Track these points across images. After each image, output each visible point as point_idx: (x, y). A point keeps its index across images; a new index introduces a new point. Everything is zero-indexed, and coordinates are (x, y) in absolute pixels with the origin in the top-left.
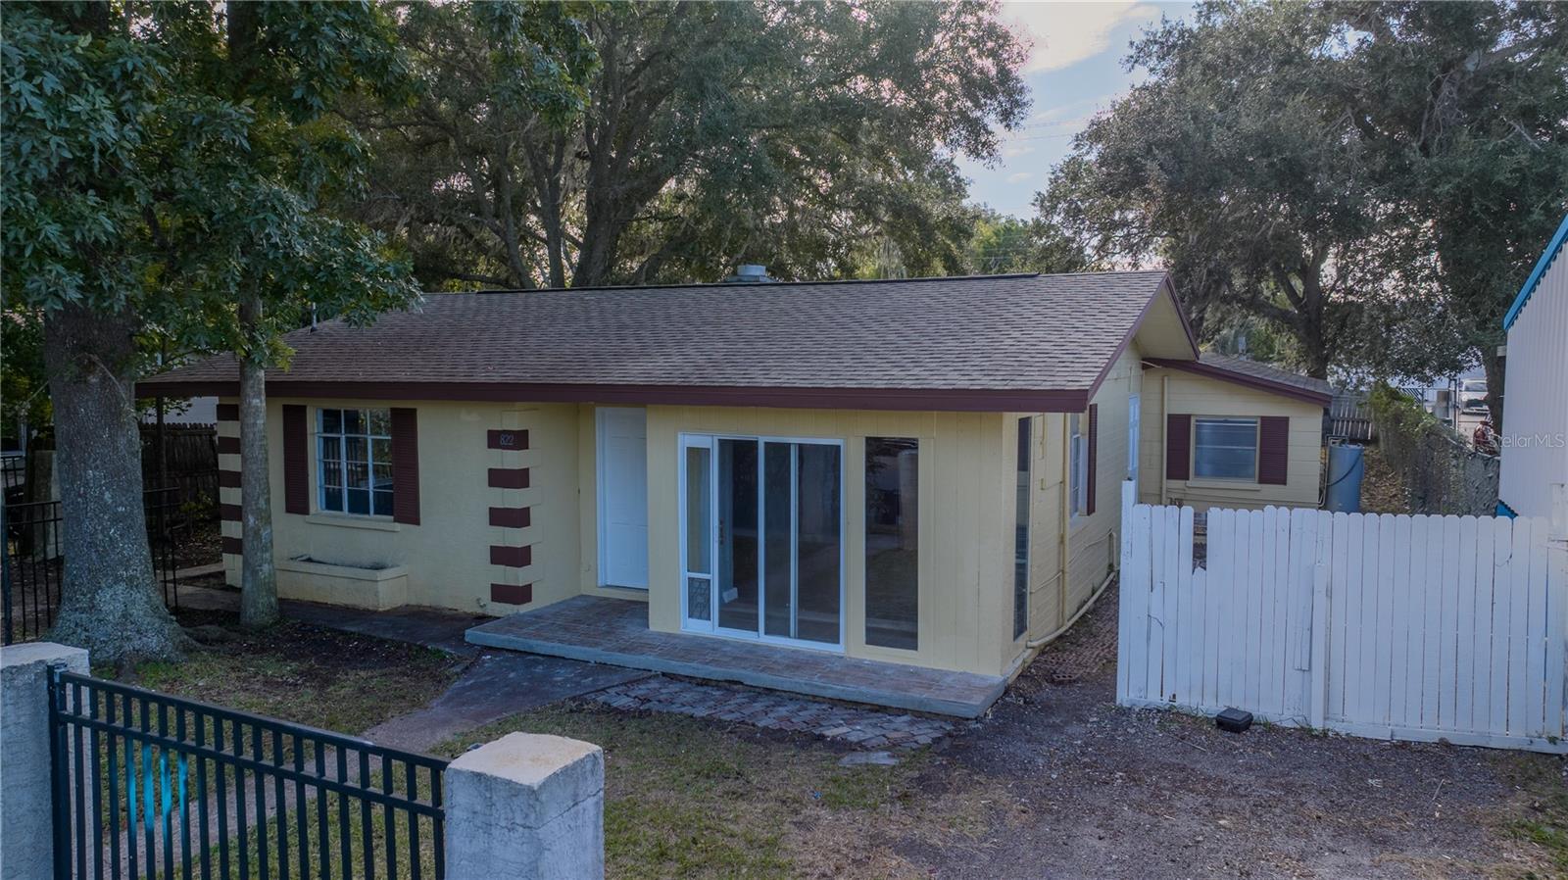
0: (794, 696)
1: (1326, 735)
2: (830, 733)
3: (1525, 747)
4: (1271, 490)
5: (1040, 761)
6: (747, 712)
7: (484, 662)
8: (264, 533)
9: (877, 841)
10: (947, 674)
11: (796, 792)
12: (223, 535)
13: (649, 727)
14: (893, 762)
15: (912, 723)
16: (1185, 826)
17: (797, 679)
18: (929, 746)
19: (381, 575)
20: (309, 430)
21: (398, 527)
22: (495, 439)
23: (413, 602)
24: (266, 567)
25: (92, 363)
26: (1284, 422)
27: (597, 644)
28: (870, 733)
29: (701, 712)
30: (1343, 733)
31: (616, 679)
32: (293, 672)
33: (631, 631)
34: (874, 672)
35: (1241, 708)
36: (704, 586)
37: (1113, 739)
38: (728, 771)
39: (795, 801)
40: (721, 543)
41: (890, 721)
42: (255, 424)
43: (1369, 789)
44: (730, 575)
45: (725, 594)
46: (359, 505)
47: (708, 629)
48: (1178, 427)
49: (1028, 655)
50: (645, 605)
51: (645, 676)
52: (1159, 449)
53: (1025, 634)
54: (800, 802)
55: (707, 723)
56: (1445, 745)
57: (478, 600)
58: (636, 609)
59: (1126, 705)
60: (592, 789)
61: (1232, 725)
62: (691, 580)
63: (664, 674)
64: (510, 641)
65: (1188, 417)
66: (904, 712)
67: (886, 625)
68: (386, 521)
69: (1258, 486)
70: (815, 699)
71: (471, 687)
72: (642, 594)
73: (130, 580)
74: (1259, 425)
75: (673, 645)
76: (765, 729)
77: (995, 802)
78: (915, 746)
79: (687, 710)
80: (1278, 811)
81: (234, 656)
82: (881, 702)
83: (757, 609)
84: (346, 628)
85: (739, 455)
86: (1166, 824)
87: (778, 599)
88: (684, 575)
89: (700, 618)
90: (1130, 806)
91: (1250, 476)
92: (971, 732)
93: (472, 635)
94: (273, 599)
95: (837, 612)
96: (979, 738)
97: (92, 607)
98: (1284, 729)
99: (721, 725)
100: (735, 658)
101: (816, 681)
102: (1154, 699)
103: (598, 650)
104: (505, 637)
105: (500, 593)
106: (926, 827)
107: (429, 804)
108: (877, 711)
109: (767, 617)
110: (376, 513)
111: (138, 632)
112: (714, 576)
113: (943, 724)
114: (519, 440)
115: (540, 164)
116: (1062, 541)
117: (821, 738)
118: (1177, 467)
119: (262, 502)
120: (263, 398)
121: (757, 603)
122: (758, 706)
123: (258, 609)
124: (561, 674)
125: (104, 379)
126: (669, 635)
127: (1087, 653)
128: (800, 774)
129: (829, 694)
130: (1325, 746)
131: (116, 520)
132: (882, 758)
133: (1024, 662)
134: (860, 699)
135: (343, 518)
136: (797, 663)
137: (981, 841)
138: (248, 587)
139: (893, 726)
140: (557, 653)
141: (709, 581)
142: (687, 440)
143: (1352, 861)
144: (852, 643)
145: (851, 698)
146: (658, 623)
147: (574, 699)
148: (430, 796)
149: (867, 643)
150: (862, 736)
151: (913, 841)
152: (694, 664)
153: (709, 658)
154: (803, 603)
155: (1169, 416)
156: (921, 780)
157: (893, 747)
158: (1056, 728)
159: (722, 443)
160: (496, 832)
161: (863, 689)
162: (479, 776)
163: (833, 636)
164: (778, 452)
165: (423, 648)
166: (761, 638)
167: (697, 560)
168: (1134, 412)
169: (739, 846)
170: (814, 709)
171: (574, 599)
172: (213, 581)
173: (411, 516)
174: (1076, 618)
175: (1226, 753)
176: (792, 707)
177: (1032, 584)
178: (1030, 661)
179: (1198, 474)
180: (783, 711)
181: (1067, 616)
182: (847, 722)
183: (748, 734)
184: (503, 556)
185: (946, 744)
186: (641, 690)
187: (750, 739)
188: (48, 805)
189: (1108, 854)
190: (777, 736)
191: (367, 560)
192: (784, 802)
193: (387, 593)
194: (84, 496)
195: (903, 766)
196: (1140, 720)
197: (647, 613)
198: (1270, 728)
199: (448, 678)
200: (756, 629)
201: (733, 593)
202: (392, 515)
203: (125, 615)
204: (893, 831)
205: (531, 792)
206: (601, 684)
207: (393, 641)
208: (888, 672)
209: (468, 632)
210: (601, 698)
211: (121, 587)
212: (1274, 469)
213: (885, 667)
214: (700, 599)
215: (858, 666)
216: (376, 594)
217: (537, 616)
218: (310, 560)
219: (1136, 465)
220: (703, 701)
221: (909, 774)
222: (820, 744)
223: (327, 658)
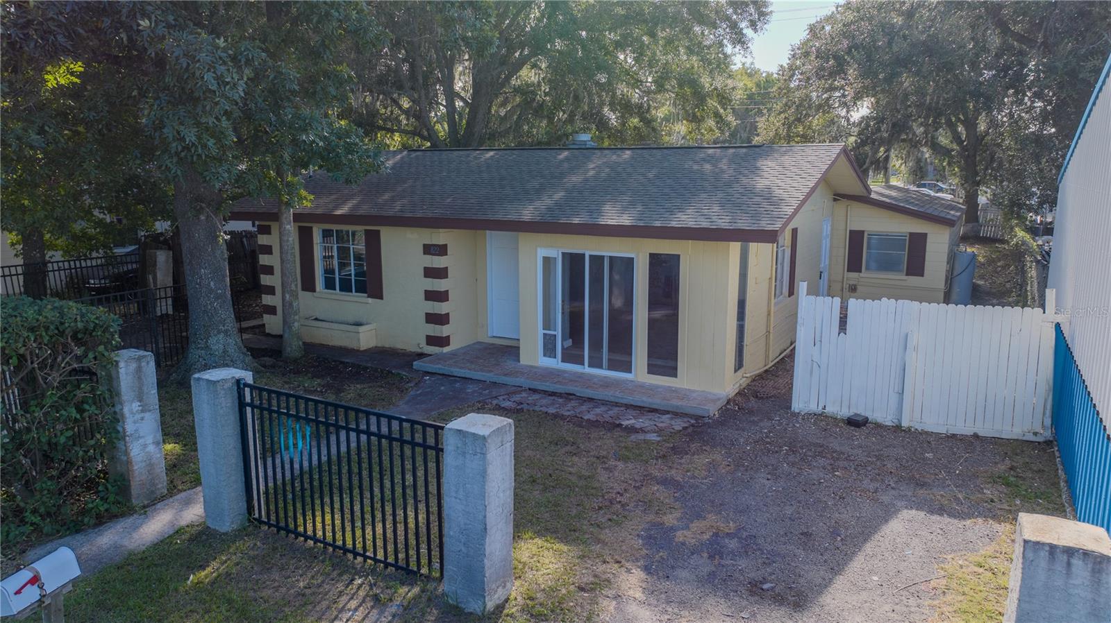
0: (605, 403)
1: (910, 430)
2: (625, 423)
3: (1020, 438)
4: (914, 281)
5: (742, 440)
6: (578, 411)
7: (426, 380)
8: (295, 304)
9: (648, 478)
10: (694, 391)
11: (605, 453)
12: (264, 303)
13: (523, 418)
14: (658, 439)
15: (672, 419)
16: (815, 474)
17: (606, 393)
18: (681, 431)
19: (361, 329)
20: (315, 242)
21: (370, 300)
22: (428, 249)
23: (379, 345)
24: (296, 324)
25: (202, 208)
26: (923, 237)
27: (491, 371)
28: (647, 423)
29: (552, 410)
30: (920, 429)
31: (503, 391)
32: (319, 384)
33: (509, 364)
34: (651, 390)
35: (863, 414)
36: (552, 338)
37: (786, 429)
38: (568, 442)
39: (603, 457)
40: (563, 313)
41: (659, 417)
42: (288, 241)
43: (925, 459)
44: (568, 331)
45: (564, 343)
46: (345, 287)
47: (555, 363)
48: (856, 239)
49: (744, 382)
50: (518, 348)
51: (519, 389)
52: (843, 252)
53: (742, 371)
54: (606, 458)
55: (556, 416)
56: (976, 436)
57: (419, 344)
58: (511, 350)
59: (797, 411)
60: (509, 439)
61: (856, 423)
62: (545, 335)
63: (530, 389)
64: (439, 369)
65: (863, 232)
66: (668, 412)
67: (659, 362)
68: (362, 297)
69: (905, 277)
70: (617, 404)
71: (420, 394)
72: (516, 342)
73: (226, 332)
74: (907, 238)
75: (534, 372)
76: (589, 420)
77: (713, 460)
78: (672, 431)
79: (544, 409)
80: (870, 469)
81: (283, 375)
82: (654, 407)
83: (584, 351)
84: (343, 360)
85: (574, 262)
86: (806, 474)
87: (596, 345)
88: (541, 332)
89: (550, 357)
90: (788, 464)
91: (900, 271)
92: (704, 424)
93: (417, 364)
94: (301, 343)
95: (631, 354)
96: (709, 427)
97: (207, 347)
98: (886, 426)
99: (563, 418)
100: (571, 381)
101: (618, 394)
102: (813, 407)
103: (491, 375)
104: (437, 366)
105: (432, 340)
106: (673, 472)
107: (433, 444)
108: (652, 412)
109: (590, 357)
110: (356, 292)
111: (232, 361)
112: (559, 333)
113: (690, 420)
114: (442, 250)
115: (441, 54)
116: (769, 314)
117: (620, 425)
118: (854, 264)
119: (293, 286)
120: (292, 224)
121: (583, 348)
122: (584, 408)
123: (293, 348)
124: (470, 388)
125: (208, 217)
126: (532, 367)
127: (781, 381)
128: (608, 442)
129: (624, 401)
130: (908, 436)
131: (217, 297)
132: (653, 437)
133: (741, 385)
134: (642, 405)
135: (335, 294)
136: (607, 384)
137: (702, 479)
138: (286, 336)
139: (661, 420)
140: (467, 376)
141: (555, 335)
142: (542, 252)
143: (902, 493)
144: (640, 372)
145: (639, 404)
146: (525, 359)
147: (479, 402)
148: (433, 441)
149: (648, 373)
150: (643, 425)
151: (667, 478)
152: (548, 384)
153: (556, 380)
154: (610, 350)
155: (850, 231)
156: (673, 448)
157: (659, 431)
158: (754, 422)
159: (563, 254)
160: (468, 456)
161: (644, 399)
162: (460, 431)
163: (628, 369)
164: (597, 260)
165: (389, 372)
166: (587, 369)
167: (548, 324)
168: (827, 229)
169: (574, 479)
170: (616, 410)
171: (474, 344)
172: (257, 330)
173: (378, 294)
174: (777, 360)
175: (849, 438)
176: (603, 408)
177: (747, 340)
178: (744, 385)
179: (868, 269)
180: (598, 411)
181: (771, 359)
182: (635, 418)
183: (578, 422)
184: (433, 319)
185: (690, 430)
186: (517, 398)
187: (580, 426)
188: (239, 446)
189: (771, 487)
190: (594, 424)
191: (351, 319)
192: (598, 458)
193: (366, 339)
194: (200, 284)
195: (664, 441)
196: (803, 419)
197: (519, 354)
198: (878, 426)
199: (407, 389)
200: (583, 364)
201: (569, 343)
202: (366, 293)
203: (225, 351)
204: (657, 473)
205: (484, 438)
206: (494, 394)
207: (372, 368)
208: (659, 390)
209: (415, 363)
210: (495, 402)
211: (222, 335)
212: (916, 266)
213: (657, 387)
214: (550, 346)
215: (642, 386)
216: (359, 340)
217: (453, 354)
218: (316, 319)
219: (827, 263)
220: (553, 404)
221: (668, 445)
222: (619, 429)
223: (336, 377)
